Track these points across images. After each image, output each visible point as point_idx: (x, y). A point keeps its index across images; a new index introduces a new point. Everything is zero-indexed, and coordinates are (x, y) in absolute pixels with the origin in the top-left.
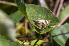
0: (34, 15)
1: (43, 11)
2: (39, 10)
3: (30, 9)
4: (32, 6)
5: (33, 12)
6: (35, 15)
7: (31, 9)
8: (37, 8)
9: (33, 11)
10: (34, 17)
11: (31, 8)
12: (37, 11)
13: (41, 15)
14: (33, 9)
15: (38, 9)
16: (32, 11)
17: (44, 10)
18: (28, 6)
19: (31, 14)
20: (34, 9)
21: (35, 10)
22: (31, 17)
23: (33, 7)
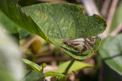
0: (50, 24)
1: (63, 10)
2: (54, 11)
3: (36, 15)
4: (36, 9)
5: (46, 19)
6: (53, 25)
7: (38, 14)
8: (48, 8)
9: (44, 17)
10: (53, 29)
11: (37, 12)
12: (50, 14)
13: (62, 20)
14: (43, 14)
15: (50, 11)
16: (41, 17)
17: (64, 8)
18: (29, 10)
19: (44, 24)
20: (44, 12)
21: (46, 15)
22: (48, 32)
23: (39, 9)
